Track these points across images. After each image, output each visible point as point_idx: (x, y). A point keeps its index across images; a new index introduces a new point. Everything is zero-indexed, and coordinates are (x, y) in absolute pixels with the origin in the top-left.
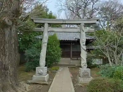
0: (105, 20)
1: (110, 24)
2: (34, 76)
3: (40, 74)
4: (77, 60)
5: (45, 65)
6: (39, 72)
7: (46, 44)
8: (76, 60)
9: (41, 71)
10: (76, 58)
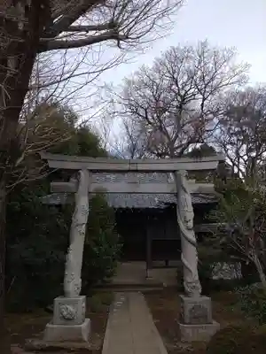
0: (238, 140)
1: (254, 154)
2: (48, 325)
3: (69, 319)
4: (167, 266)
5: (79, 291)
6: (65, 313)
7: (83, 229)
8: (164, 267)
9: (71, 308)
10: (163, 263)
